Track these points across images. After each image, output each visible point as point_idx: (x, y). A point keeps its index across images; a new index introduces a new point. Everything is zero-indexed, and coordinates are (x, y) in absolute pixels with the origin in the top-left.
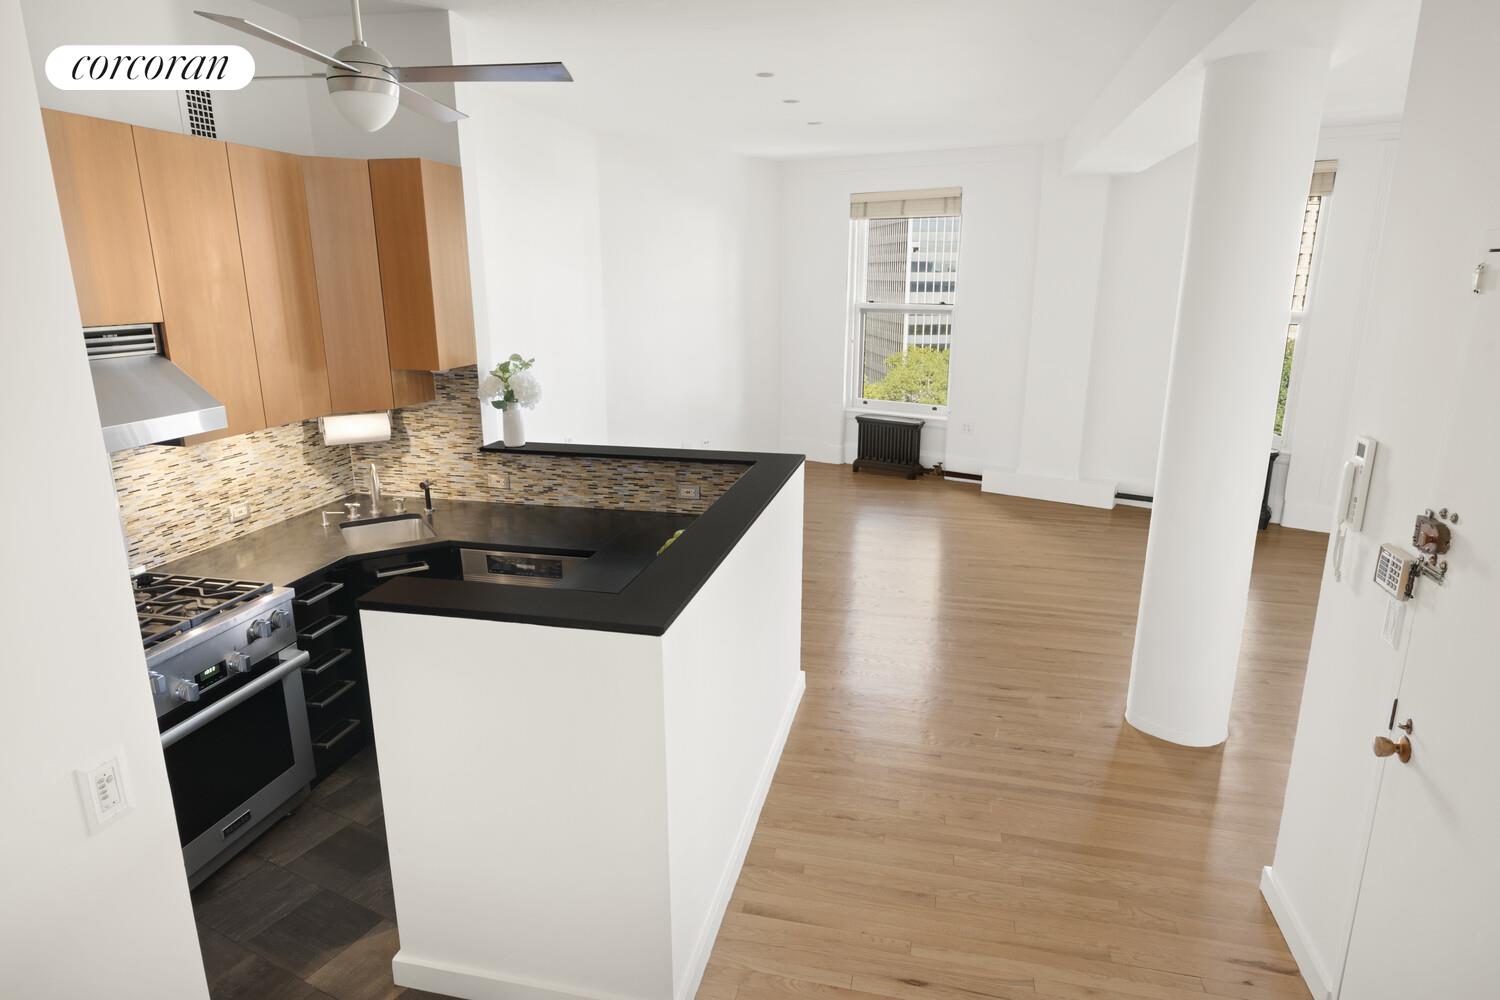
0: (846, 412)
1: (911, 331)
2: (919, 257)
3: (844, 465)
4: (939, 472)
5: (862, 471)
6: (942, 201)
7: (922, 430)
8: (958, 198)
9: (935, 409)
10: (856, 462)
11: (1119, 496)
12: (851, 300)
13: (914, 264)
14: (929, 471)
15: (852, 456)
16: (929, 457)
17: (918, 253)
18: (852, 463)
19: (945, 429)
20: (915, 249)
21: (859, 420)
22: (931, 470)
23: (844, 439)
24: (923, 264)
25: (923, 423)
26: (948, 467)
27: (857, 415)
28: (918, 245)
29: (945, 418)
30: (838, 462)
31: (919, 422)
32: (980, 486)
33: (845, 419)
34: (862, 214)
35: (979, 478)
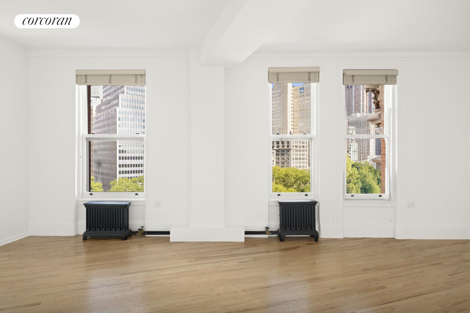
0: (77, 201)
1: (120, 173)
2: (121, 149)
3: (77, 236)
4: (143, 233)
5: (89, 239)
6: (134, 77)
7: (130, 208)
8: (143, 75)
9: (137, 194)
10: (85, 233)
11: (247, 233)
12: (79, 132)
13: (120, 151)
14: (135, 233)
15: (82, 229)
16: (135, 224)
17: (121, 147)
18: (82, 234)
19: (144, 206)
20: (120, 146)
21: (86, 205)
22: (137, 232)
23: (77, 219)
24: (123, 151)
25: (130, 203)
26: (148, 229)
27: (85, 202)
28: (121, 144)
29: (144, 199)
30: (73, 234)
31: (127, 203)
32: (169, 238)
33: (77, 206)
34: (84, 82)
35: (168, 233)
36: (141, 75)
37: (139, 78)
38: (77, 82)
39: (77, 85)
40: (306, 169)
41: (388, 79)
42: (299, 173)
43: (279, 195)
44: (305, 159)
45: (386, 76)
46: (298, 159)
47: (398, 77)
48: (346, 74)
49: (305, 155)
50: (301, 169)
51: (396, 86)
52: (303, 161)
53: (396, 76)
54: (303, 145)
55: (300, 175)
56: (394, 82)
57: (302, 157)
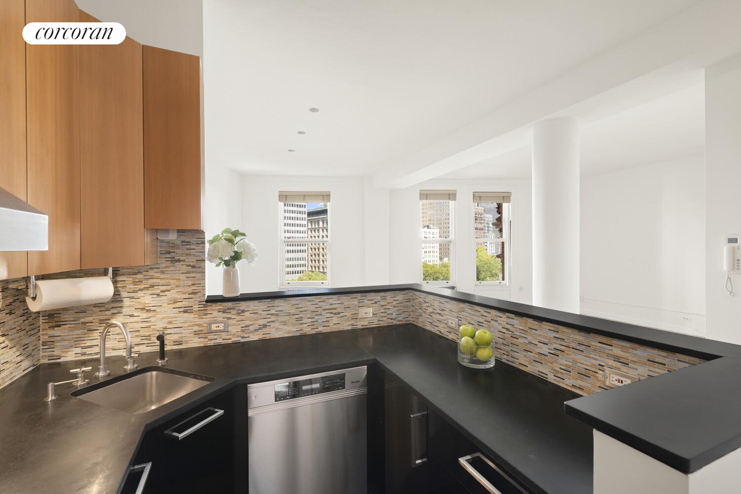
6: (320, 196)
8: (329, 196)
9: (323, 283)
36: (327, 195)
37: (325, 197)
38: (279, 200)
39: (279, 203)
40: (437, 263)
41: (505, 199)
42: (429, 269)
43: (428, 283)
44: (435, 252)
45: (504, 197)
46: (428, 252)
47: (511, 197)
48: (476, 195)
49: (436, 247)
50: (431, 264)
51: (510, 204)
52: (433, 254)
53: (510, 197)
54: (433, 236)
55: (430, 272)
56: (509, 201)
57: (432, 250)
